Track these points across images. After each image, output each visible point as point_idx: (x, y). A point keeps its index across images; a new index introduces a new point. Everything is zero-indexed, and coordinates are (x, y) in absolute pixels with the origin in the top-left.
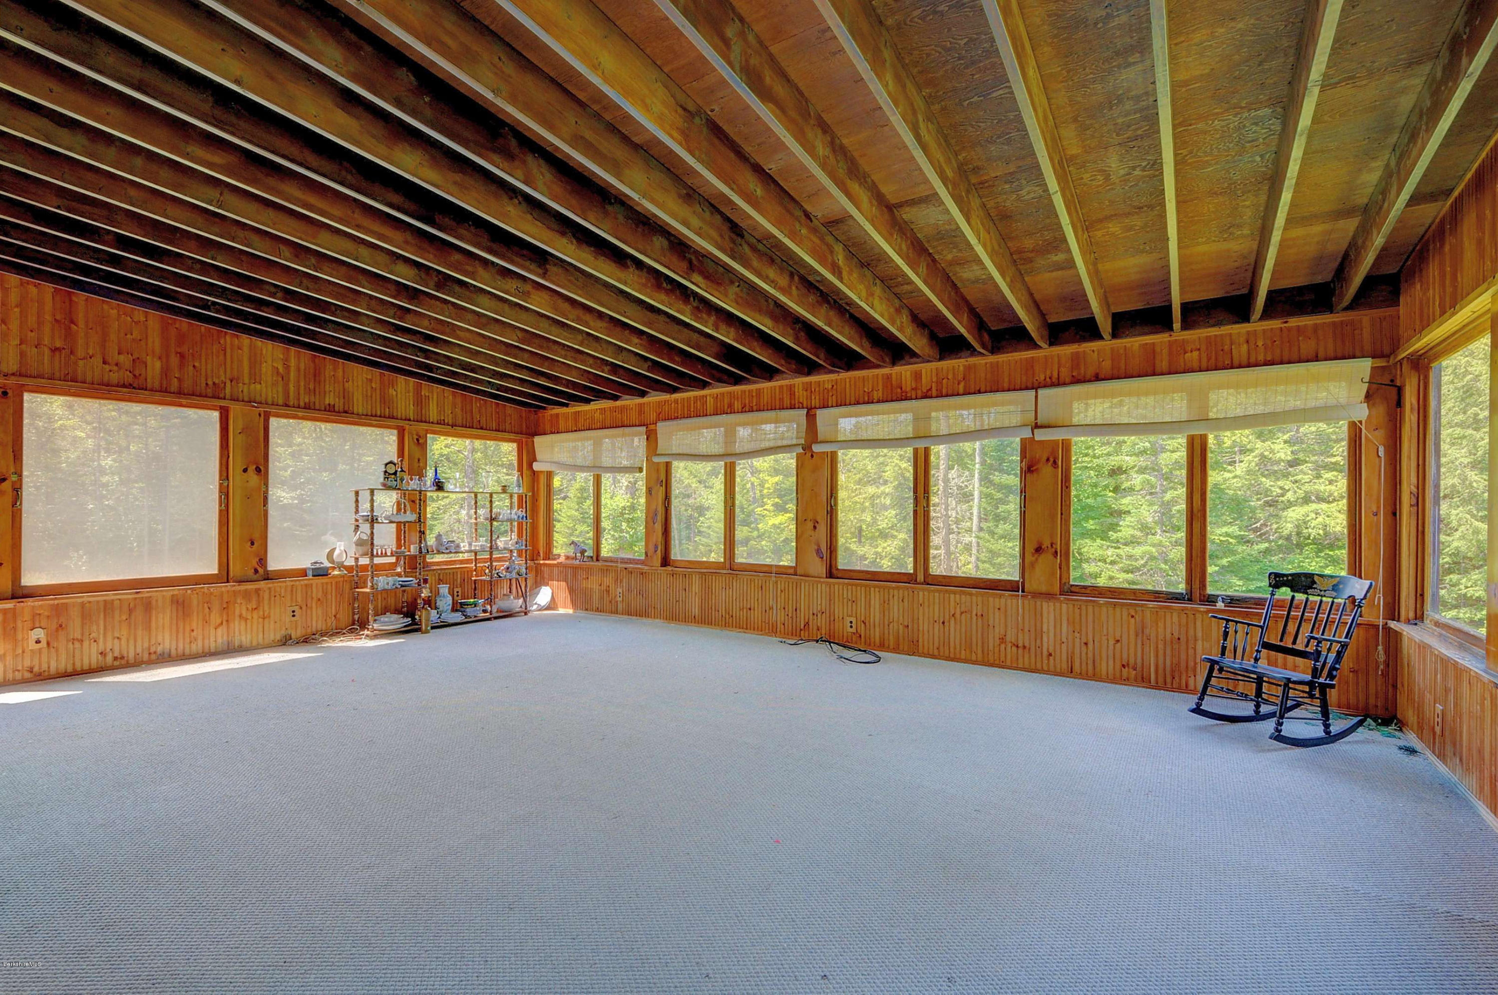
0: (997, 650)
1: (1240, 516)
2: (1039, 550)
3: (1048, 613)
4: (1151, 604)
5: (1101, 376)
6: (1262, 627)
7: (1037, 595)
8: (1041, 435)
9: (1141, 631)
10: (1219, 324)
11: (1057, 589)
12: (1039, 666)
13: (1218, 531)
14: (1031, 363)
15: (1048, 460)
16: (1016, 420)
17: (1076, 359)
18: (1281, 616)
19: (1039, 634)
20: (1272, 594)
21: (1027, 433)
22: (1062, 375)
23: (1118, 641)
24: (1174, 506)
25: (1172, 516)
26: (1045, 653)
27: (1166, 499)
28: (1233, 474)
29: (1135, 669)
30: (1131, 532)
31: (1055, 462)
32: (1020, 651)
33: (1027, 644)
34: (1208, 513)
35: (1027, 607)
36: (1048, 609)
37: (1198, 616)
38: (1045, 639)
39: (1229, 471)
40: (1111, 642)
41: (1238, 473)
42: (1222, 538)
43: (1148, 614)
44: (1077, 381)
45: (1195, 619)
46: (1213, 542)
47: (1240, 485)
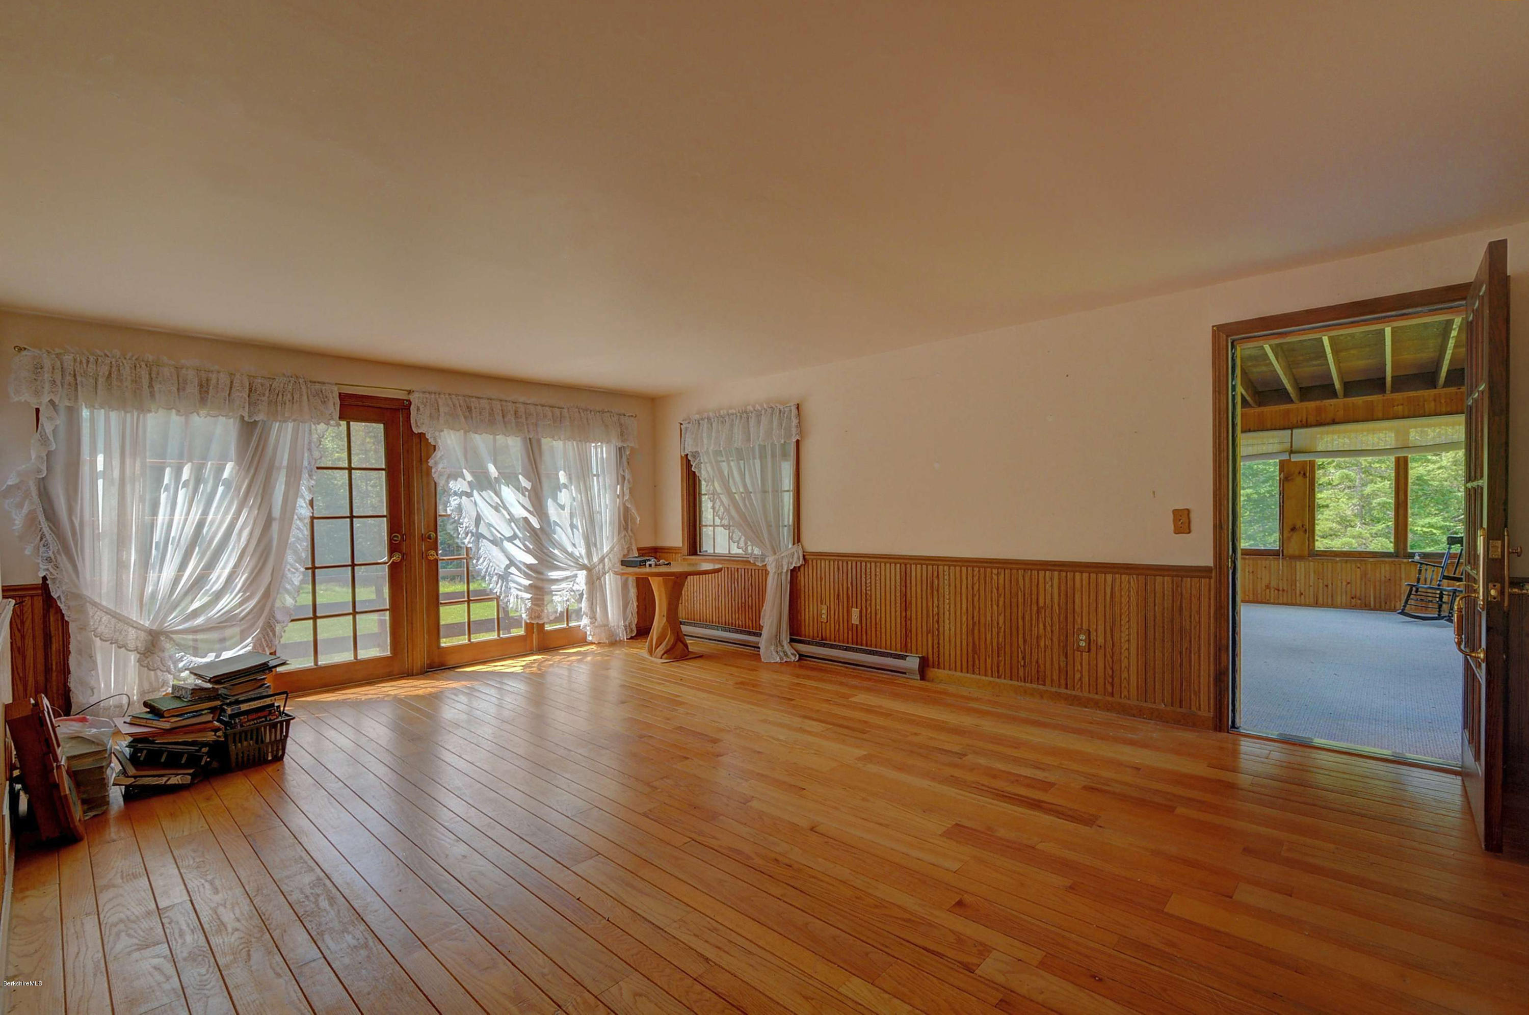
0: (1264, 593)
1: (1446, 505)
2: (1293, 529)
3: (1301, 568)
4: (1371, 560)
5: (1337, 420)
6: (1443, 567)
7: (1293, 558)
8: (1295, 458)
9: (1364, 575)
10: (1416, 390)
11: (1306, 553)
12: (1294, 602)
13: (1421, 522)
14: (1288, 412)
15: (1299, 473)
16: (1275, 448)
17: (1319, 410)
18: (1454, 563)
19: (1293, 583)
20: (1449, 549)
21: (1285, 457)
22: (1309, 420)
23: (1349, 583)
24: (1374, 499)
25: (1371, 509)
26: (1298, 593)
27: (1366, 492)
28: (1438, 465)
29: (1360, 599)
30: (1330, 524)
31: (1304, 474)
32: (1280, 592)
33: (1285, 588)
34: (1409, 505)
35: (1285, 565)
36: (1300, 566)
37: (1403, 566)
38: (1298, 585)
39: (1434, 463)
40: (1344, 583)
41: (1444, 463)
42: (1425, 529)
43: (1369, 566)
44: (1320, 424)
45: (1400, 568)
46: (1415, 533)
47: (1446, 475)
